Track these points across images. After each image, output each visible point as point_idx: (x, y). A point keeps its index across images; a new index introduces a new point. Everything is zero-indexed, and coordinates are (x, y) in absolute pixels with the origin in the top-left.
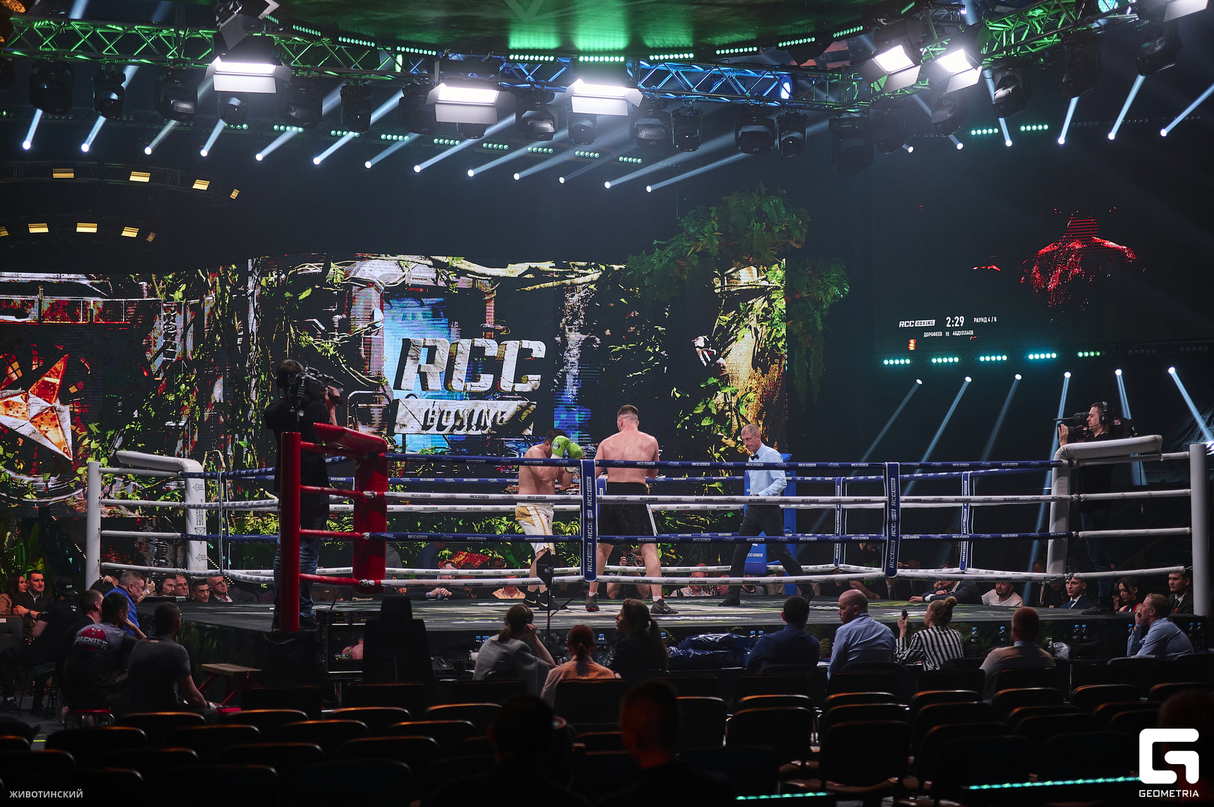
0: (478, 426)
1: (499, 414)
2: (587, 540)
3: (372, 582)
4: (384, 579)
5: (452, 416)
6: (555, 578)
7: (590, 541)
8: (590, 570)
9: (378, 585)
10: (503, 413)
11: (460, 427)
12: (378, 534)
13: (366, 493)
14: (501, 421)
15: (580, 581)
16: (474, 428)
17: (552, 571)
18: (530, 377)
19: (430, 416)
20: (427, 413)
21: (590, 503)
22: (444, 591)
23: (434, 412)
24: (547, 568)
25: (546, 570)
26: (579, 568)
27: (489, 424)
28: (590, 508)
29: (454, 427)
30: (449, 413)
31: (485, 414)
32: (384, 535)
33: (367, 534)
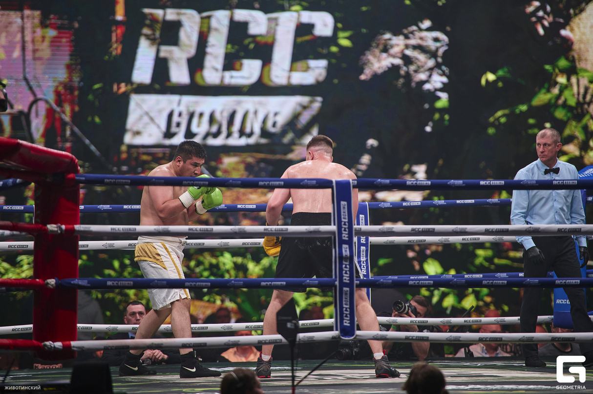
0: (242, 133)
1: (271, 116)
2: (342, 284)
3: (58, 344)
4: (74, 340)
5: (206, 118)
6: (301, 335)
7: (346, 285)
8: (347, 323)
9: (67, 348)
10: (276, 114)
11: (216, 135)
12: (67, 280)
13: (52, 227)
14: (274, 125)
15: (334, 338)
16: (236, 134)
17: (296, 325)
18: (313, 63)
19: (175, 119)
20: (170, 116)
21: (345, 236)
22: (158, 353)
23: (180, 115)
24: (290, 321)
25: (289, 325)
26: (333, 320)
27: (257, 130)
28: (345, 242)
29: (207, 135)
30: (201, 115)
31: (251, 116)
32: (76, 281)
33: (52, 282)
